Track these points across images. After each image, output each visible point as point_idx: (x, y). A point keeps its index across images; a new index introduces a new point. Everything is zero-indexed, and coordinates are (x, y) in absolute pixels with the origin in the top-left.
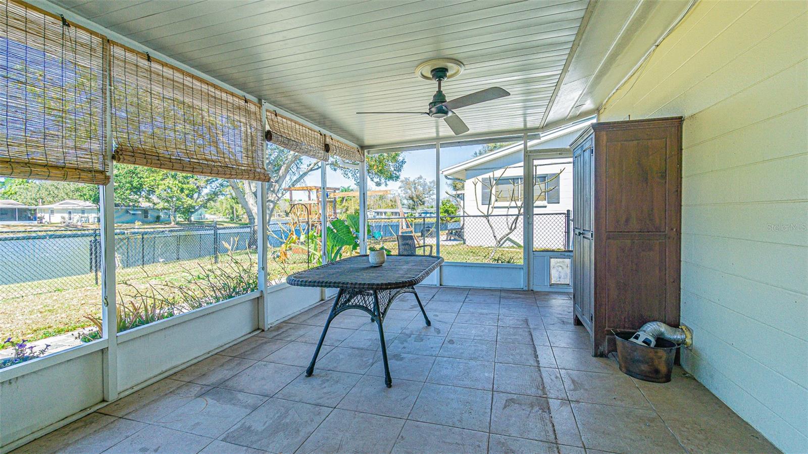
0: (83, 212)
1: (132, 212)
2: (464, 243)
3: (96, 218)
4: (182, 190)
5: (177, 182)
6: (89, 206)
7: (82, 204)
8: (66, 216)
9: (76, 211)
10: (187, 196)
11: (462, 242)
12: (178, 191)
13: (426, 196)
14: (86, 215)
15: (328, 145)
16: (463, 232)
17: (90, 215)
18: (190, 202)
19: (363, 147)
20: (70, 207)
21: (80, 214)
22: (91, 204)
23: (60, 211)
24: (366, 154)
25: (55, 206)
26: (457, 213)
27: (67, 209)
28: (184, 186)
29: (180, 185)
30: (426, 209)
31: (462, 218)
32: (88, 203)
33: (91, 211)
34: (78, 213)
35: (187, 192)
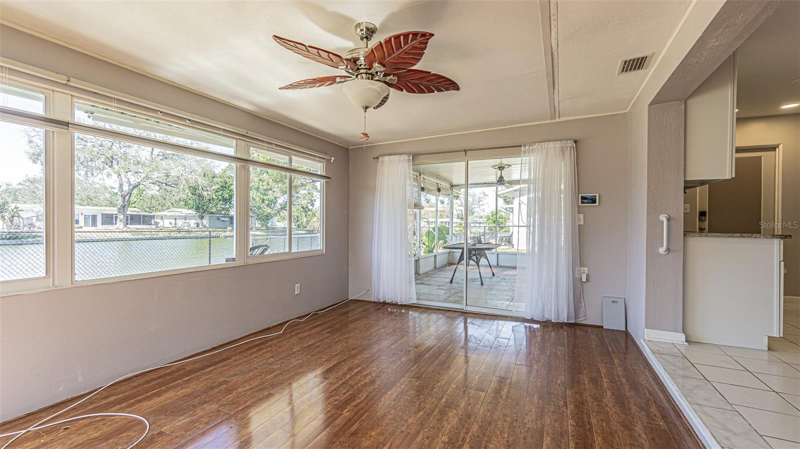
0: (186, 218)
1: (222, 219)
2: (513, 247)
3: (196, 224)
4: (263, 201)
5: (259, 194)
6: (190, 214)
7: (186, 211)
8: (173, 221)
9: (180, 217)
10: (268, 205)
11: (511, 247)
12: (260, 201)
13: (476, 206)
14: (187, 221)
15: (439, 188)
16: (512, 239)
17: (190, 221)
18: (269, 210)
19: (452, 186)
20: (177, 214)
21: (183, 220)
22: (192, 212)
23: (170, 217)
24: (454, 190)
25: (165, 213)
26: (507, 224)
27: (174, 216)
28: (265, 197)
29: (262, 196)
30: (475, 219)
31: (511, 228)
32: (190, 211)
33: (192, 217)
34: (181, 219)
35: (267, 202)
